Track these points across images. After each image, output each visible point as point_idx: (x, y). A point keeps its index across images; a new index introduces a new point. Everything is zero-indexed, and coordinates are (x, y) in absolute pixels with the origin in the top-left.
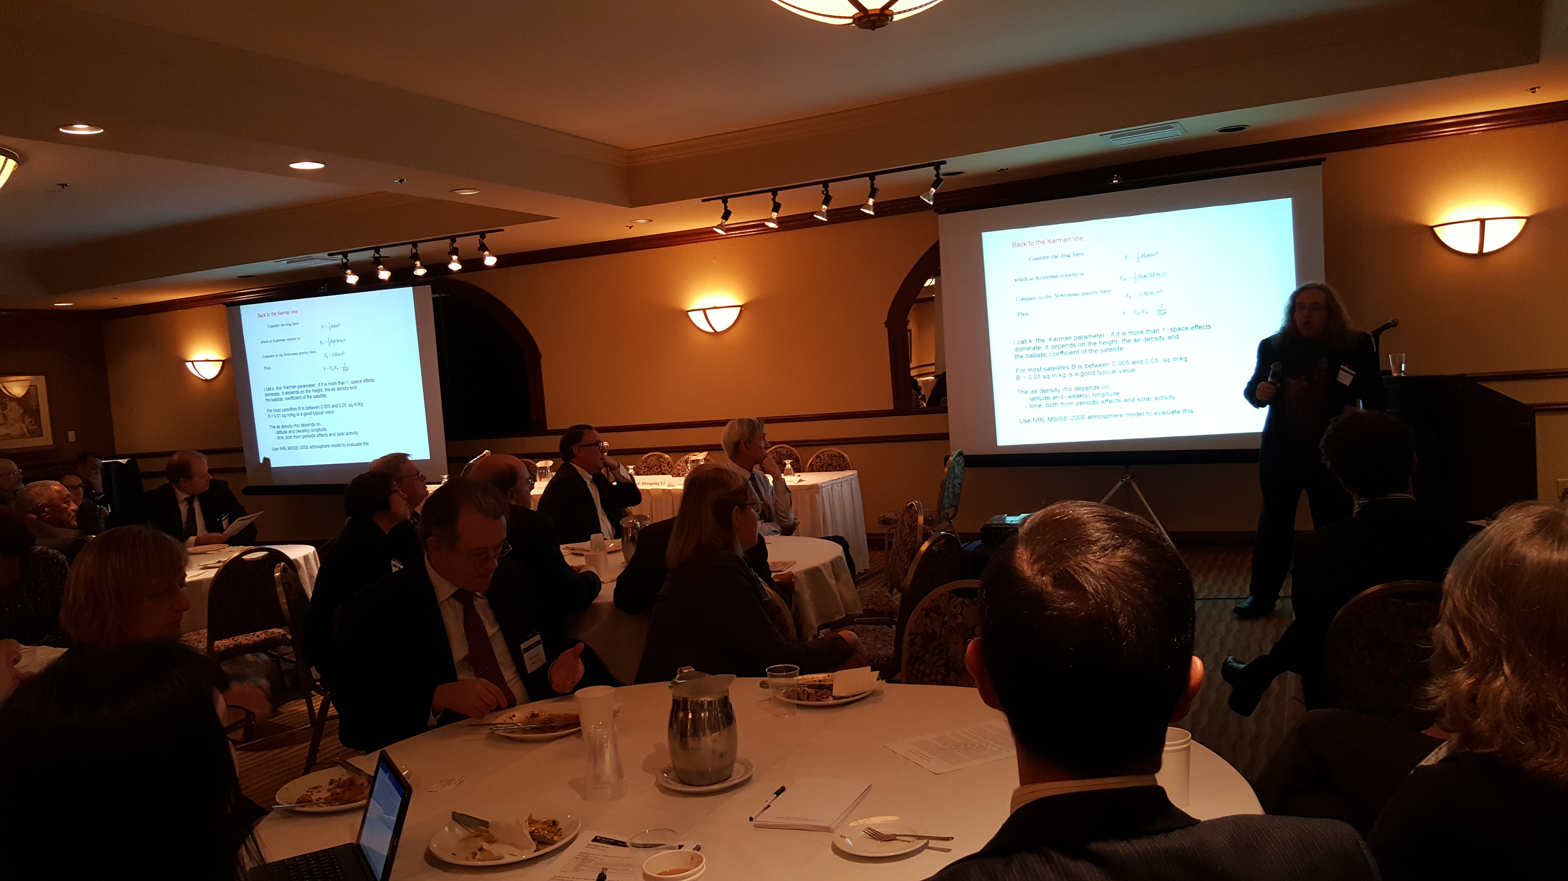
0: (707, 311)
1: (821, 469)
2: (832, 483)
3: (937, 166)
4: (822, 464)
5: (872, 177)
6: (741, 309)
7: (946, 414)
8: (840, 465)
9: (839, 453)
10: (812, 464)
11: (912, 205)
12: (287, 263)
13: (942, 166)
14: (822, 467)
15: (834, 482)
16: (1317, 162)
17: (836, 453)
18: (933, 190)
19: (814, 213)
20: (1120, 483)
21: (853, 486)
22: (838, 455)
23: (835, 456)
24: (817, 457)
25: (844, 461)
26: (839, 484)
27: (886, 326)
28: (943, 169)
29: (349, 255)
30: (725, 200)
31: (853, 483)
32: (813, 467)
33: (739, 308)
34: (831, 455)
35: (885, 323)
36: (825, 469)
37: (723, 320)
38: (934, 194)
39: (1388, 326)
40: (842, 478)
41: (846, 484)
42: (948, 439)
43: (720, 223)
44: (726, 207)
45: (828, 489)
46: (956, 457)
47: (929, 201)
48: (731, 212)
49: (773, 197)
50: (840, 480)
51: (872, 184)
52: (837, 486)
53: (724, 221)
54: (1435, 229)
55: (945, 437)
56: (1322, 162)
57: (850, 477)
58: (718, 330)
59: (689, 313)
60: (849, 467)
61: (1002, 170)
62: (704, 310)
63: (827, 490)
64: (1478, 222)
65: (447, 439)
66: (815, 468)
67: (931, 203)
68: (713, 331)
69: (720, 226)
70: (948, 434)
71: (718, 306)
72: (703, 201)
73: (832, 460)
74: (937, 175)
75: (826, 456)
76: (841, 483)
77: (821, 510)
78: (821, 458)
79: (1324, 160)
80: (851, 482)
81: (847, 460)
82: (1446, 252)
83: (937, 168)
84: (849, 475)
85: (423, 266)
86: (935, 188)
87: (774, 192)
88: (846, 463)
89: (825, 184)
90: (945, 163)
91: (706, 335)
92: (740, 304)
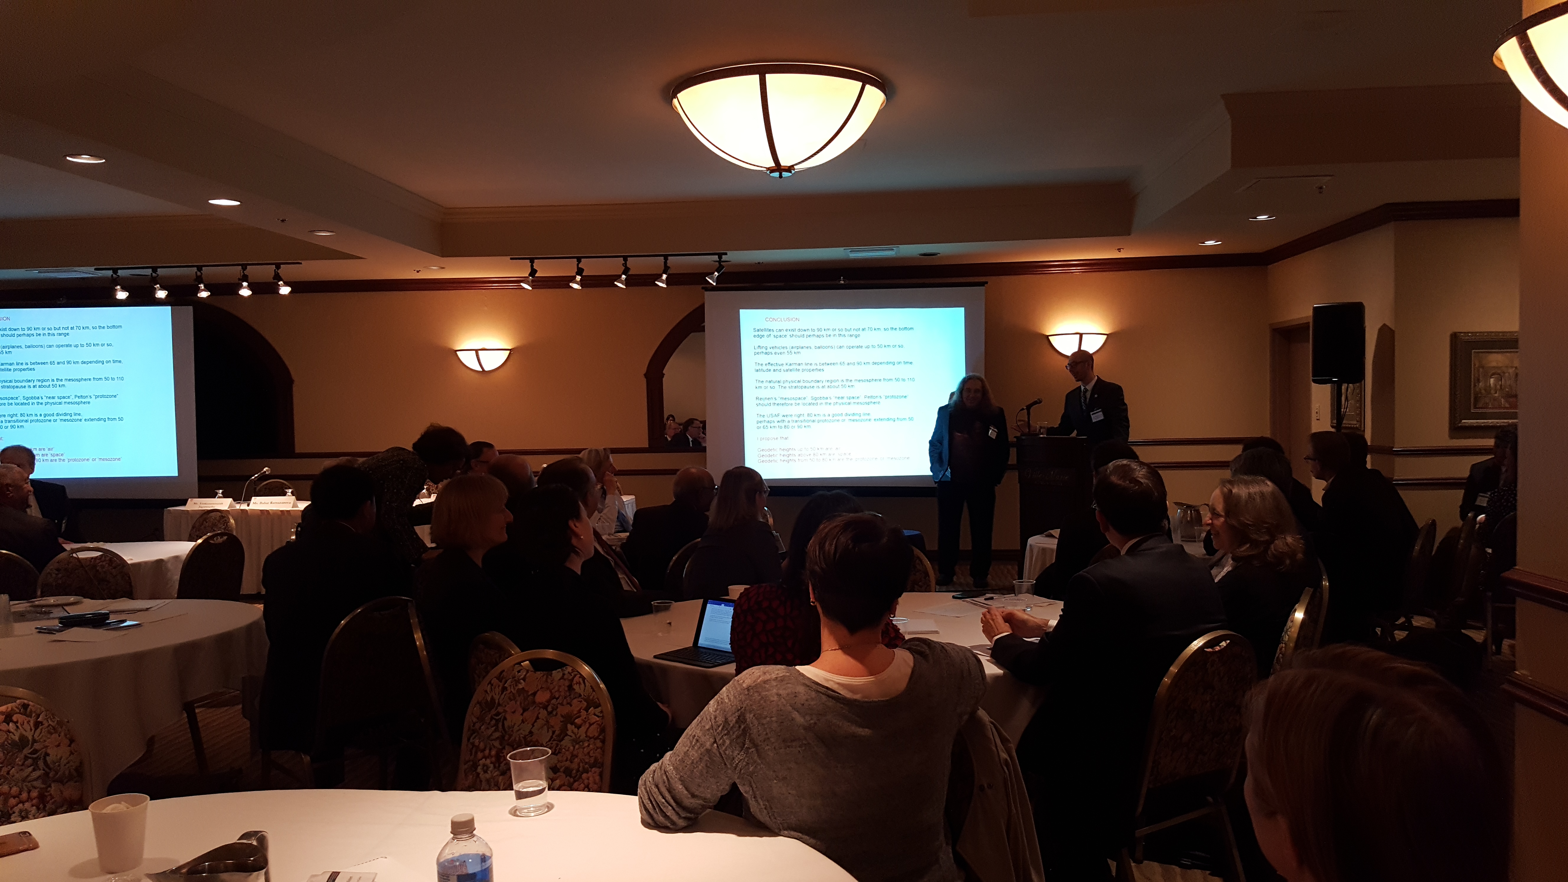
0: (479, 351)
5: (665, 257)
6: (510, 353)
12: (39, 273)
13: (723, 256)
16: (982, 284)
18: (716, 274)
27: (644, 377)
28: (724, 258)
29: (119, 271)
30: (532, 261)
33: (509, 351)
35: (643, 375)
37: (493, 361)
38: (717, 276)
39: (1035, 403)
43: (527, 279)
44: (532, 266)
47: (714, 282)
48: (537, 271)
49: (577, 263)
51: (665, 263)
53: (530, 277)
54: (1050, 337)
56: (985, 285)
58: (486, 369)
59: (457, 352)
61: (759, 263)
62: (477, 351)
64: (1078, 336)
65: (199, 458)
67: (715, 284)
68: (481, 370)
69: (527, 282)
71: (489, 348)
72: (510, 258)
74: (720, 261)
79: (987, 283)
82: (1056, 354)
83: (720, 257)
85: (207, 288)
86: (718, 273)
87: (579, 260)
89: (625, 258)
90: (726, 254)
91: (473, 374)
92: (510, 349)
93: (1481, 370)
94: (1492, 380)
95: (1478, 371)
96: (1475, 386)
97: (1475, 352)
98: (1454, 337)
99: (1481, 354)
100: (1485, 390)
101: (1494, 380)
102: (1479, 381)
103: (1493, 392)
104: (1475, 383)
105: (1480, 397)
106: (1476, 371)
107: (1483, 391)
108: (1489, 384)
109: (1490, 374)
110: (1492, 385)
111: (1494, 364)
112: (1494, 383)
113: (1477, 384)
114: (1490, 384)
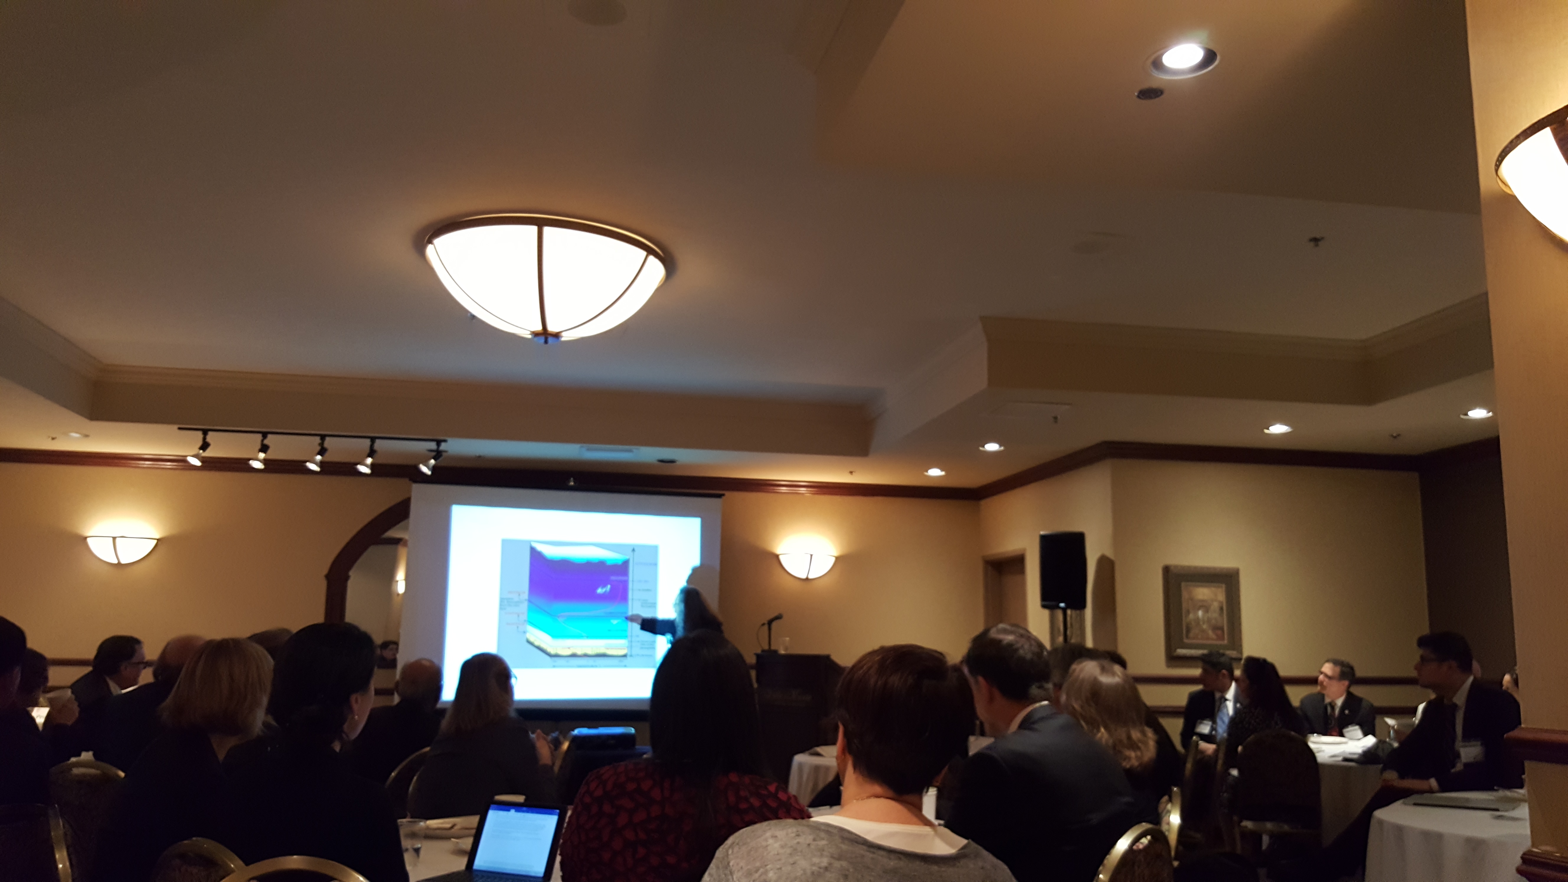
0: (117, 539)
3: (439, 442)
5: (373, 439)
6: (158, 543)
13: (443, 444)
16: (719, 496)
18: (432, 462)
19: (306, 461)
27: (327, 578)
30: (205, 432)
33: (156, 541)
35: (326, 575)
37: (134, 552)
38: (432, 466)
39: (776, 618)
43: (196, 453)
44: (205, 439)
47: (429, 470)
48: (211, 444)
49: (264, 438)
51: (372, 446)
53: (201, 451)
54: (778, 557)
56: (722, 497)
59: (88, 539)
62: (114, 539)
67: (429, 473)
68: (116, 562)
69: (195, 457)
71: (133, 536)
72: (180, 429)
74: (438, 450)
79: (722, 493)
83: (438, 445)
86: (435, 460)
87: (265, 435)
89: (323, 437)
90: (445, 441)
91: (104, 566)
92: (158, 537)
93: (1190, 602)
96: (1186, 616)
97: (1184, 585)
98: (1167, 569)
99: (1190, 587)
100: (1195, 621)
101: (1200, 613)
102: (1189, 612)
103: (1201, 623)
104: (1186, 614)
105: (1191, 628)
106: (1186, 603)
107: (1193, 623)
108: (1197, 616)
109: (1198, 607)
111: (1201, 597)
112: (1202, 615)
114: (1199, 616)
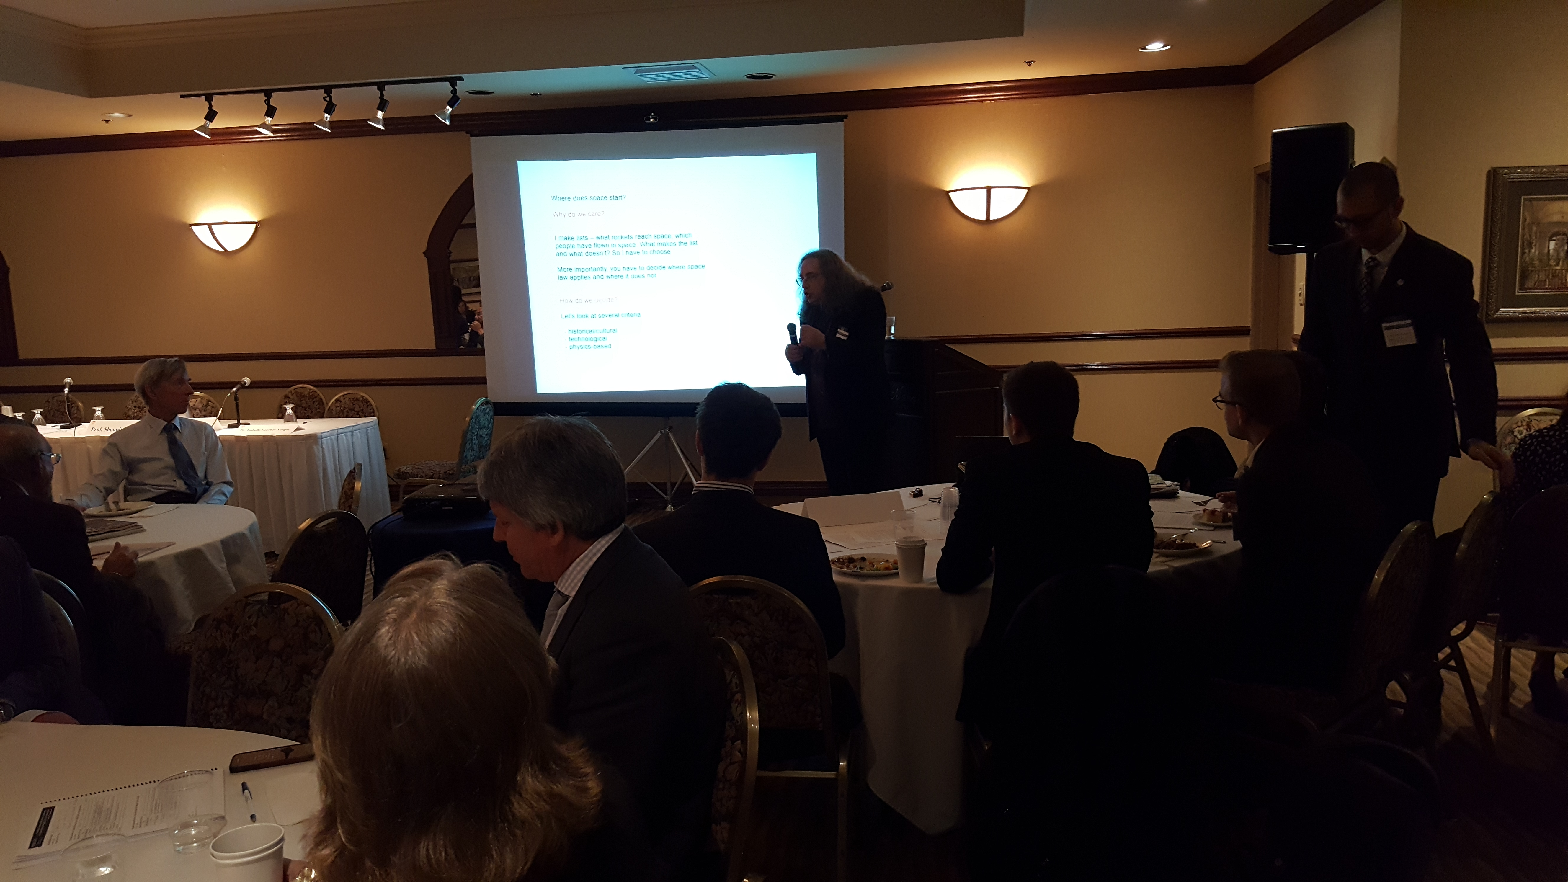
0: (213, 226)
1: (341, 414)
2: (338, 433)
3: (452, 82)
4: (342, 408)
5: (381, 86)
6: (257, 226)
7: (483, 356)
8: (363, 410)
9: (362, 397)
10: (331, 408)
11: (428, 125)
13: (460, 83)
14: (342, 411)
15: (340, 431)
16: (840, 119)
17: (359, 397)
18: (449, 108)
19: (314, 123)
20: (659, 434)
21: (369, 435)
22: (361, 399)
23: (357, 400)
24: (337, 400)
25: (368, 405)
26: (349, 434)
27: (425, 256)
28: (462, 86)
30: (209, 98)
31: (369, 431)
32: (332, 413)
33: (254, 225)
34: (354, 399)
35: (423, 253)
36: (345, 415)
37: (235, 238)
38: (451, 113)
40: (354, 426)
41: (359, 434)
42: (485, 383)
43: (203, 124)
44: (210, 106)
45: (331, 439)
46: (481, 405)
47: (446, 122)
48: (217, 113)
49: (266, 99)
50: (351, 429)
51: (382, 95)
52: (346, 436)
53: (207, 122)
54: (951, 194)
55: (483, 381)
56: (844, 120)
57: (365, 426)
58: (230, 249)
59: (194, 228)
60: (373, 412)
61: (536, 95)
62: (210, 225)
63: (329, 441)
64: (986, 190)
66: (334, 412)
67: (451, 123)
68: (224, 251)
69: (203, 128)
70: (485, 378)
71: (229, 221)
72: (181, 96)
73: (354, 405)
74: (454, 92)
75: (347, 399)
76: (352, 432)
77: (320, 463)
78: (341, 402)
79: (846, 117)
80: (367, 430)
81: (371, 405)
83: (453, 85)
84: (365, 423)
86: (453, 107)
87: (268, 94)
88: (370, 407)
89: (328, 90)
90: (460, 79)
91: (215, 254)
92: (256, 221)
93: (1535, 228)
94: (1552, 244)
95: (1531, 230)
96: (1523, 253)
97: (1525, 200)
98: (1494, 175)
99: (1534, 203)
100: (1541, 261)
101: (1556, 244)
102: (1530, 246)
103: (1552, 263)
104: (1523, 249)
105: (1532, 271)
106: (1526, 230)
107: (1537, 262)
108: (1546, 251)
109: (1549, 234)
110: (1551, 251)
111: (1556, 218)
112: (1555, 250)
113: (1527, 251)
114: (1549, 251)
